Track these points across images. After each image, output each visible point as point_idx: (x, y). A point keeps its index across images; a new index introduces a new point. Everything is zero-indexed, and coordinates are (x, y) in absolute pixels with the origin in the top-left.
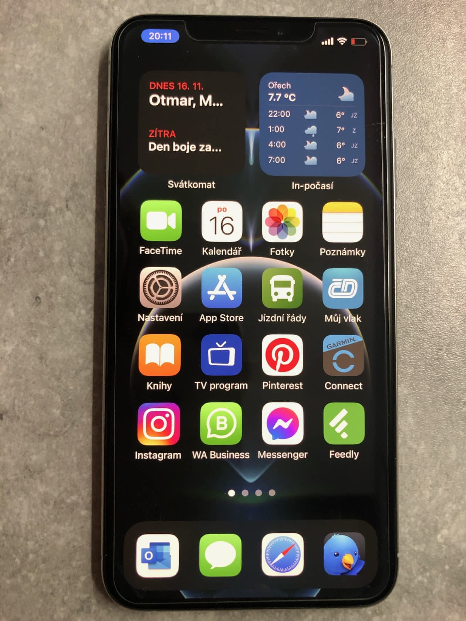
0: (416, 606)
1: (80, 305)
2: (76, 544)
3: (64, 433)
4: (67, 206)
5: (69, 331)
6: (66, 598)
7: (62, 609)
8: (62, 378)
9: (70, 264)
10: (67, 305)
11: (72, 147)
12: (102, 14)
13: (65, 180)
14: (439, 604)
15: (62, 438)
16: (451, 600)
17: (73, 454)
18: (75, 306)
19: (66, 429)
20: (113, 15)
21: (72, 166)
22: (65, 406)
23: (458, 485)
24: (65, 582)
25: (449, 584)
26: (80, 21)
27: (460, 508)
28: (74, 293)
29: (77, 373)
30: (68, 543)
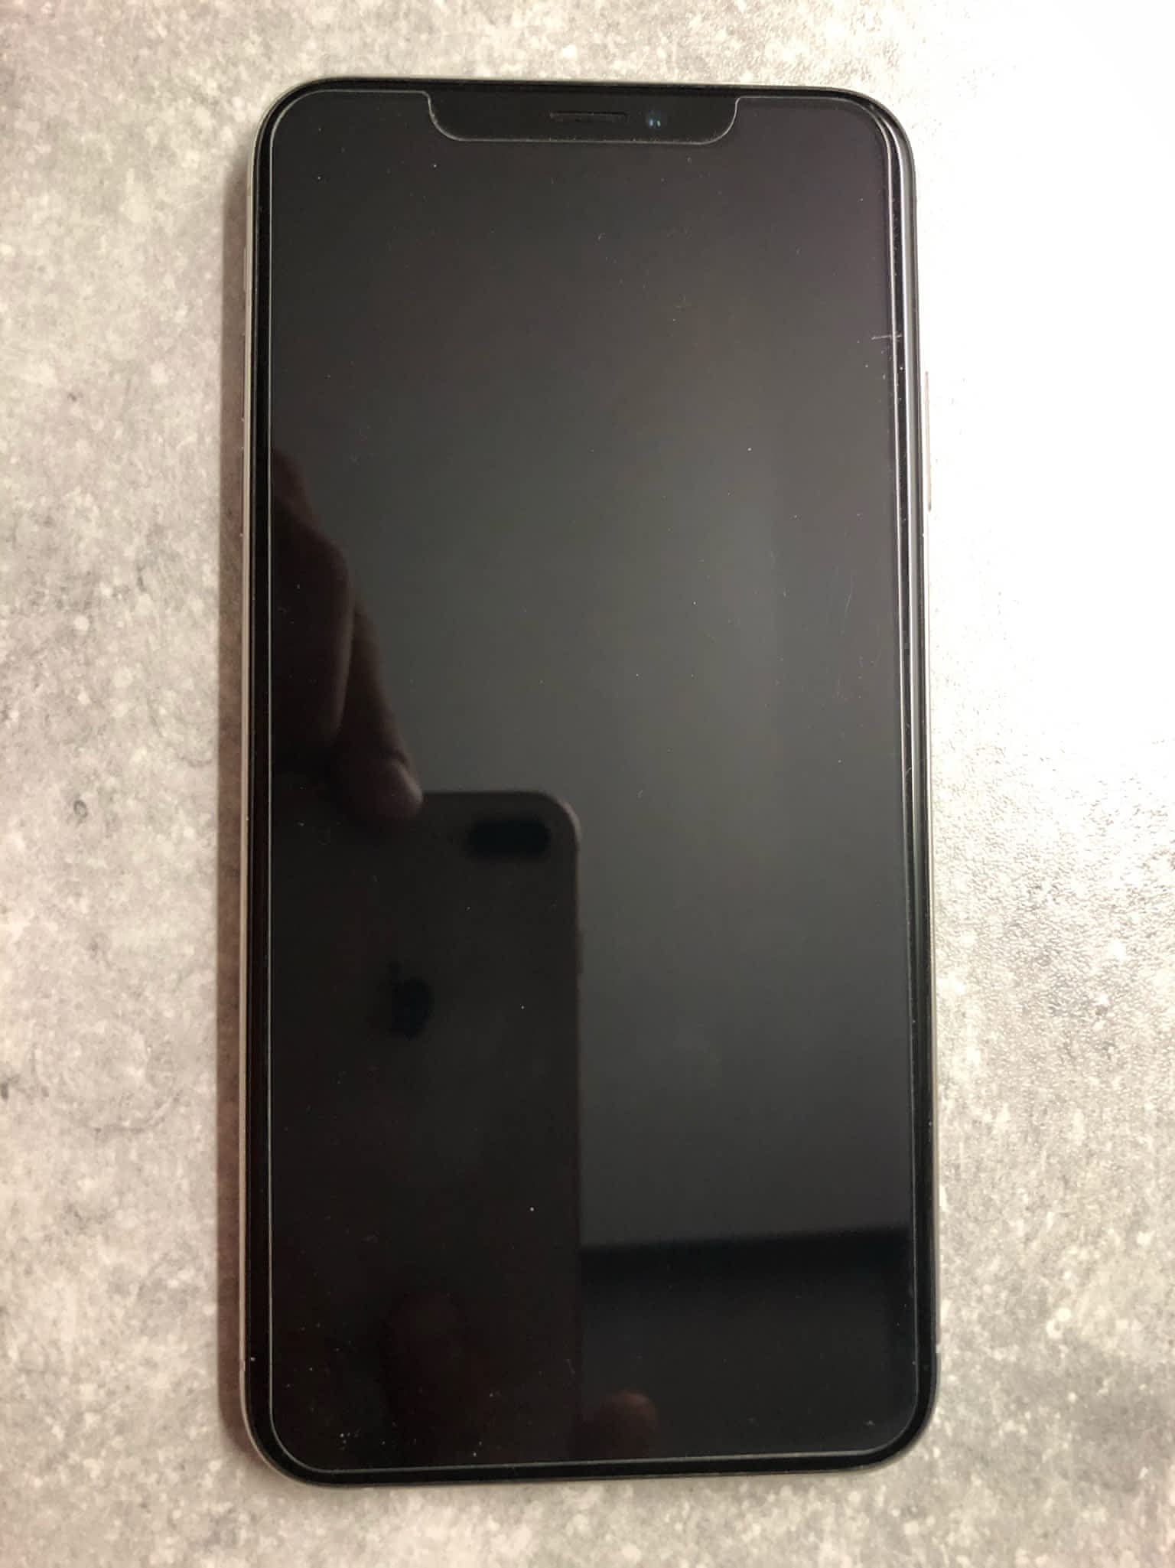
0: (1005, 1493)
1: (182, 816)
2: (196, 1385)
3: (157, 1124)
4: (140, 581)
5: (157, 880)
6: (177, 1514)
7: (169, 1541)
8: (147, 993)
9: (154, 721)
10: (151, 819)
11: (148, 439)
12: (203, 118)
13: (133, 519)
14: (1056, 1484)
15: (151, 1135)
16: (1085, 1476)
17: (180, 1172)
18: (170, 819)
19: (159, 1114)
20: (231, 119)
21: (148, 486)
22: (156, 1058)
23: (1090, 1204)
24: (174, 1477)
25: (1078, 1438)
26: (152, 136)
27: (1097, 1255)
28: (166, 790)
29: (180, 979)
30: (177, 1385)
